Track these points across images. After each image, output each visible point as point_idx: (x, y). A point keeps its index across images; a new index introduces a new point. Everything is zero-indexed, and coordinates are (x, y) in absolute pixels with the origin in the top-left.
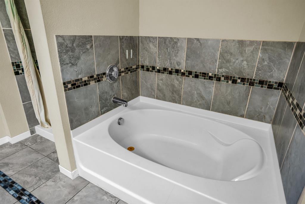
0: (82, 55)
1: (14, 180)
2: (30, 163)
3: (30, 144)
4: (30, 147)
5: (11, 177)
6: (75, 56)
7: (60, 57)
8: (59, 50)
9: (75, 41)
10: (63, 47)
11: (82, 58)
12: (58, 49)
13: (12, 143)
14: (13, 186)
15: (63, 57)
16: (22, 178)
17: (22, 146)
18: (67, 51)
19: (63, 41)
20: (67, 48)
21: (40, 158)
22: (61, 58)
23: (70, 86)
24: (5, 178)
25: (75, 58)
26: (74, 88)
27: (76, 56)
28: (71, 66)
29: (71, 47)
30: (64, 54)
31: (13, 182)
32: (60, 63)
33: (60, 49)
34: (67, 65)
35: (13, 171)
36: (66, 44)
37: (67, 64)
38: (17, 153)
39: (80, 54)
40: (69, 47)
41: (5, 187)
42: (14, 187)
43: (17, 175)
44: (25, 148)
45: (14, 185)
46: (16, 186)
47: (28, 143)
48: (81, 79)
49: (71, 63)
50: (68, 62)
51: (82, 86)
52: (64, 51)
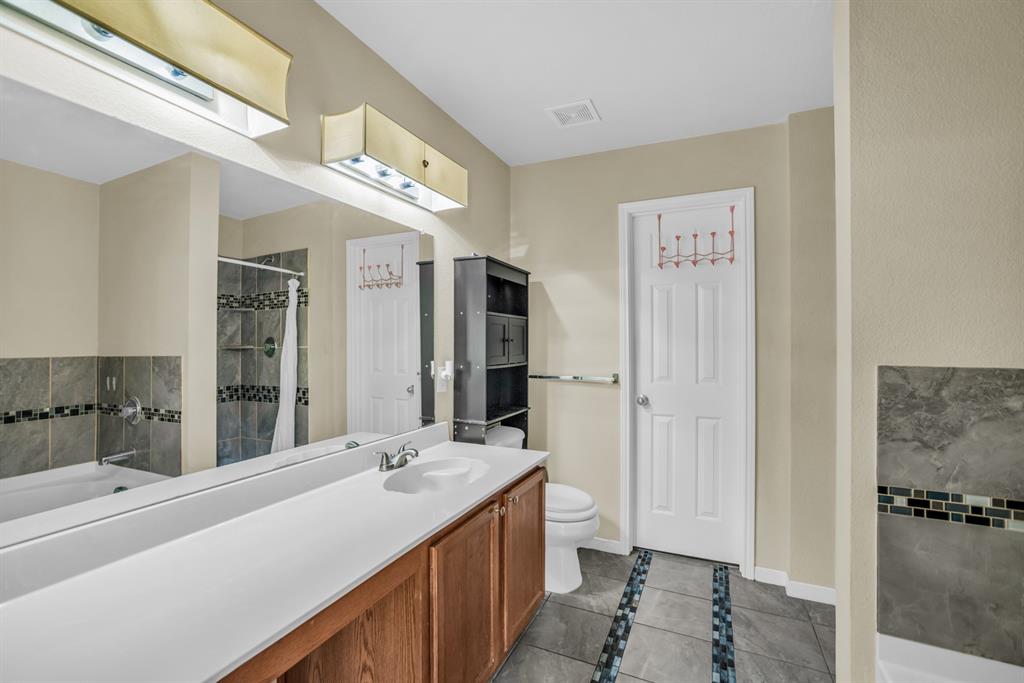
0: (972, 425)
1: (736, 661)
2: (787, 658)
3: (819, 620)
4: (816, 626)
5: (736, 651)
6: (941, 424)
7: (881, 418)
8: (883, 401)
9: (948, 381)
10: (897, 397)
11: (973, 434)
12: (880, 399)
13: (788, 594)
14: (726, 669)
15: (892, 419)
16: (749, 671)
17: (801, 612)
18: (910, 408)
19: (901, 381)
20: (914, 400)
21: (812, 665)
22: (884, 422)
23: (901, 501)
24: (729, 644)
25: (940, 428)
26: (919, 513)
27: (946, 424)
28: (916, 449)
29: (928, 399)
30: (899, 413)
31: (732, 664)
32: (879, 434)
33: (886, 399)
34: (901, 443)
35: (747, 644)
36: (911, 389)
37: (905, 440)
38: (779, 618)
39: (965, 421)
40: (922, 397)
41: (715, 659)
42: (725, 672)
43: (746, 657)
44: (804, 621)
45: (729, 668)
46: (730, 673)
47: (817, 615)
48: (958, 498)
49: (921, 441)
50: (909, 436)
51: (957, 518)
52: (900, 406)
